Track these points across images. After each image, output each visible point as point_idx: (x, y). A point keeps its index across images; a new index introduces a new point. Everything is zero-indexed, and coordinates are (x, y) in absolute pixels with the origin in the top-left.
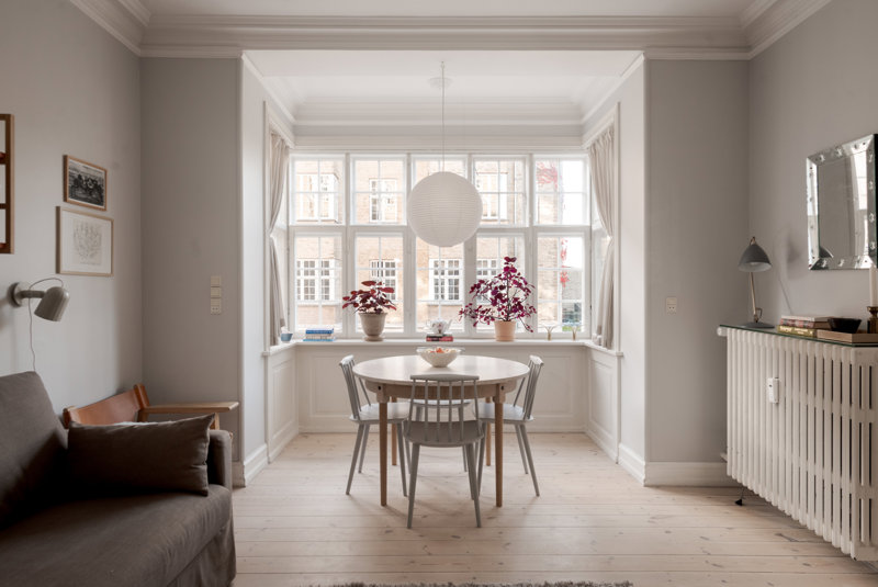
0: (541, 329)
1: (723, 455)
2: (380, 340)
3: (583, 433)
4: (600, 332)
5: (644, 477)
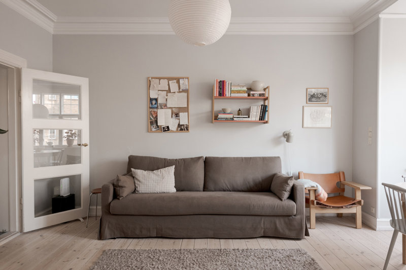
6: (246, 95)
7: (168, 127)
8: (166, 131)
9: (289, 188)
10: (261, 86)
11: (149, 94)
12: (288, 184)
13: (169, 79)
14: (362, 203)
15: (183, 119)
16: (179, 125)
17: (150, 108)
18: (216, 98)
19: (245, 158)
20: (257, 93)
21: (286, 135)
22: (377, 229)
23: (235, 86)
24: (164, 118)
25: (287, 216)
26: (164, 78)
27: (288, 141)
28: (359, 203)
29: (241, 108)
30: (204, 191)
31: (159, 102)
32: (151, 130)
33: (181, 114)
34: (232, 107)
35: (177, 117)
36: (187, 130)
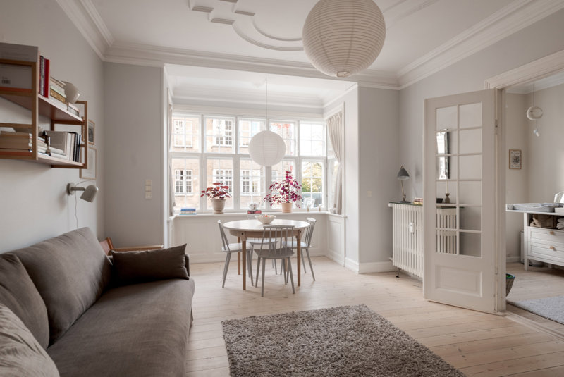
0: (304, 207)
1: (390, 258)
2: (222, 213)
3: (324, 256)
4: (335, 206)
5: (358, 270)
6: (65, 106)
20: (73, 108)
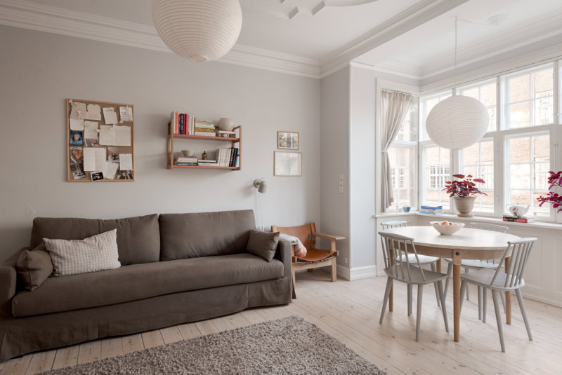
2: (469, 216)
6: (213, 134)
7: (101, 174)
8: (97, 179)
9: (274, 246)
10: (231, 124)
11: (67, 124)
12: (274, 242)
13: (103, 105)
14: (338, 254)
15: (126, 163)
16: (119, 172)
17: (71, 145)
18: (176, 136)
19: (213, 213)
20: (226, 133)
21: (258, 184)
22: (351, 280)
23: (199, 122)
24: (94, 160)
25: (274, 279)
26: (94, 103)
27: (261, 190)
28: (335, 254)
29: (206, 151)
30: (161, 260)
31: (86, 136)
32: (72, 178)
33: (121, 156)
34: (196, 149)
35: (114, 159)
36: (132, 178)
